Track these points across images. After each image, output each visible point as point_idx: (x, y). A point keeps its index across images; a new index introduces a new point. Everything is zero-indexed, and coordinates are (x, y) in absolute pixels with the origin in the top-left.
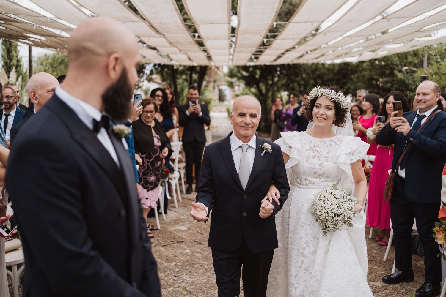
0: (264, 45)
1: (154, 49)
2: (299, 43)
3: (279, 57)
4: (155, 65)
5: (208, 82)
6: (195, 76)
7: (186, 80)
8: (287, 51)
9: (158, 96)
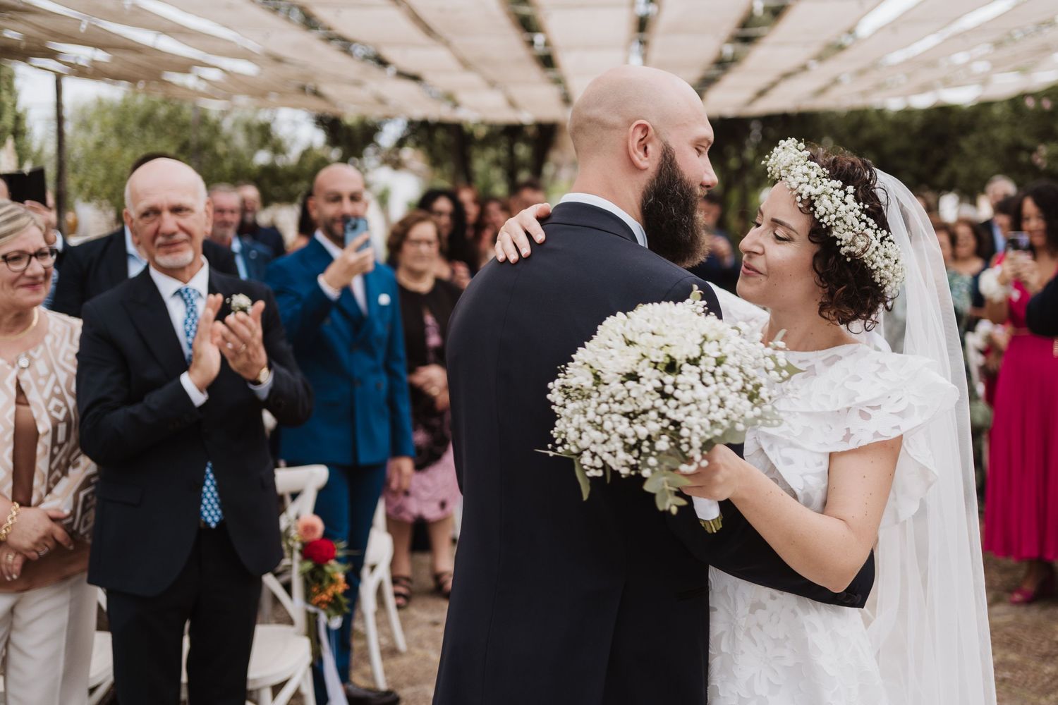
0: (723, 64)
1: (415, 78)
2: (820, 58)
3: (761, 93)
4: (411, 123)
5: (558, 166)
6: (523, 151)
7: (497, 163)
8: (787, 76)
9: (440, 213)
